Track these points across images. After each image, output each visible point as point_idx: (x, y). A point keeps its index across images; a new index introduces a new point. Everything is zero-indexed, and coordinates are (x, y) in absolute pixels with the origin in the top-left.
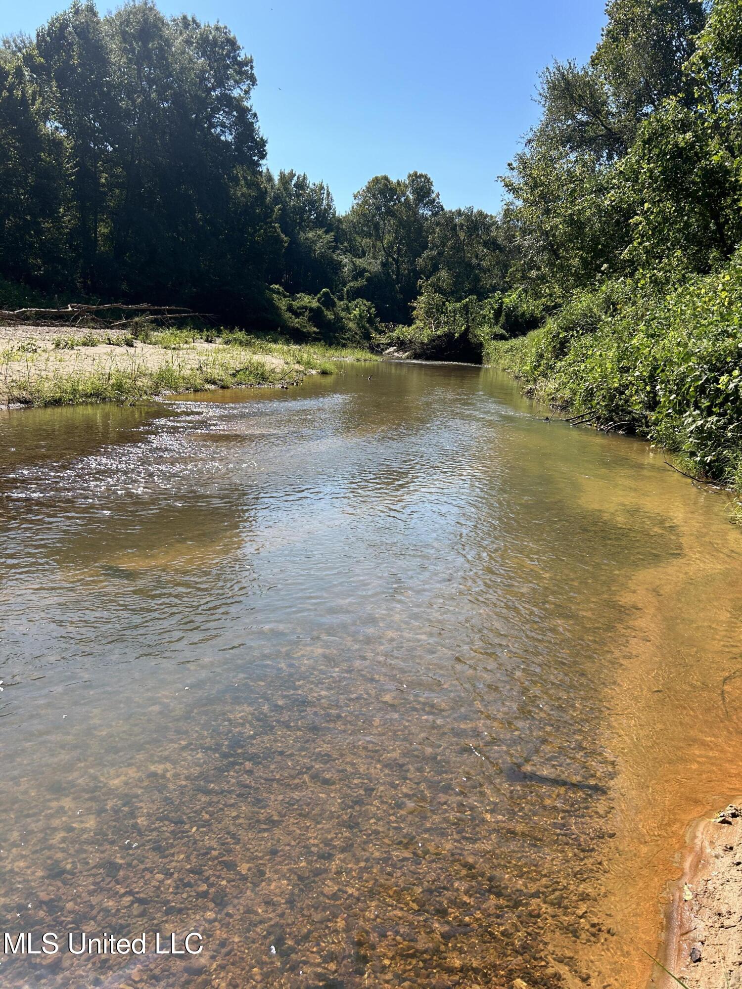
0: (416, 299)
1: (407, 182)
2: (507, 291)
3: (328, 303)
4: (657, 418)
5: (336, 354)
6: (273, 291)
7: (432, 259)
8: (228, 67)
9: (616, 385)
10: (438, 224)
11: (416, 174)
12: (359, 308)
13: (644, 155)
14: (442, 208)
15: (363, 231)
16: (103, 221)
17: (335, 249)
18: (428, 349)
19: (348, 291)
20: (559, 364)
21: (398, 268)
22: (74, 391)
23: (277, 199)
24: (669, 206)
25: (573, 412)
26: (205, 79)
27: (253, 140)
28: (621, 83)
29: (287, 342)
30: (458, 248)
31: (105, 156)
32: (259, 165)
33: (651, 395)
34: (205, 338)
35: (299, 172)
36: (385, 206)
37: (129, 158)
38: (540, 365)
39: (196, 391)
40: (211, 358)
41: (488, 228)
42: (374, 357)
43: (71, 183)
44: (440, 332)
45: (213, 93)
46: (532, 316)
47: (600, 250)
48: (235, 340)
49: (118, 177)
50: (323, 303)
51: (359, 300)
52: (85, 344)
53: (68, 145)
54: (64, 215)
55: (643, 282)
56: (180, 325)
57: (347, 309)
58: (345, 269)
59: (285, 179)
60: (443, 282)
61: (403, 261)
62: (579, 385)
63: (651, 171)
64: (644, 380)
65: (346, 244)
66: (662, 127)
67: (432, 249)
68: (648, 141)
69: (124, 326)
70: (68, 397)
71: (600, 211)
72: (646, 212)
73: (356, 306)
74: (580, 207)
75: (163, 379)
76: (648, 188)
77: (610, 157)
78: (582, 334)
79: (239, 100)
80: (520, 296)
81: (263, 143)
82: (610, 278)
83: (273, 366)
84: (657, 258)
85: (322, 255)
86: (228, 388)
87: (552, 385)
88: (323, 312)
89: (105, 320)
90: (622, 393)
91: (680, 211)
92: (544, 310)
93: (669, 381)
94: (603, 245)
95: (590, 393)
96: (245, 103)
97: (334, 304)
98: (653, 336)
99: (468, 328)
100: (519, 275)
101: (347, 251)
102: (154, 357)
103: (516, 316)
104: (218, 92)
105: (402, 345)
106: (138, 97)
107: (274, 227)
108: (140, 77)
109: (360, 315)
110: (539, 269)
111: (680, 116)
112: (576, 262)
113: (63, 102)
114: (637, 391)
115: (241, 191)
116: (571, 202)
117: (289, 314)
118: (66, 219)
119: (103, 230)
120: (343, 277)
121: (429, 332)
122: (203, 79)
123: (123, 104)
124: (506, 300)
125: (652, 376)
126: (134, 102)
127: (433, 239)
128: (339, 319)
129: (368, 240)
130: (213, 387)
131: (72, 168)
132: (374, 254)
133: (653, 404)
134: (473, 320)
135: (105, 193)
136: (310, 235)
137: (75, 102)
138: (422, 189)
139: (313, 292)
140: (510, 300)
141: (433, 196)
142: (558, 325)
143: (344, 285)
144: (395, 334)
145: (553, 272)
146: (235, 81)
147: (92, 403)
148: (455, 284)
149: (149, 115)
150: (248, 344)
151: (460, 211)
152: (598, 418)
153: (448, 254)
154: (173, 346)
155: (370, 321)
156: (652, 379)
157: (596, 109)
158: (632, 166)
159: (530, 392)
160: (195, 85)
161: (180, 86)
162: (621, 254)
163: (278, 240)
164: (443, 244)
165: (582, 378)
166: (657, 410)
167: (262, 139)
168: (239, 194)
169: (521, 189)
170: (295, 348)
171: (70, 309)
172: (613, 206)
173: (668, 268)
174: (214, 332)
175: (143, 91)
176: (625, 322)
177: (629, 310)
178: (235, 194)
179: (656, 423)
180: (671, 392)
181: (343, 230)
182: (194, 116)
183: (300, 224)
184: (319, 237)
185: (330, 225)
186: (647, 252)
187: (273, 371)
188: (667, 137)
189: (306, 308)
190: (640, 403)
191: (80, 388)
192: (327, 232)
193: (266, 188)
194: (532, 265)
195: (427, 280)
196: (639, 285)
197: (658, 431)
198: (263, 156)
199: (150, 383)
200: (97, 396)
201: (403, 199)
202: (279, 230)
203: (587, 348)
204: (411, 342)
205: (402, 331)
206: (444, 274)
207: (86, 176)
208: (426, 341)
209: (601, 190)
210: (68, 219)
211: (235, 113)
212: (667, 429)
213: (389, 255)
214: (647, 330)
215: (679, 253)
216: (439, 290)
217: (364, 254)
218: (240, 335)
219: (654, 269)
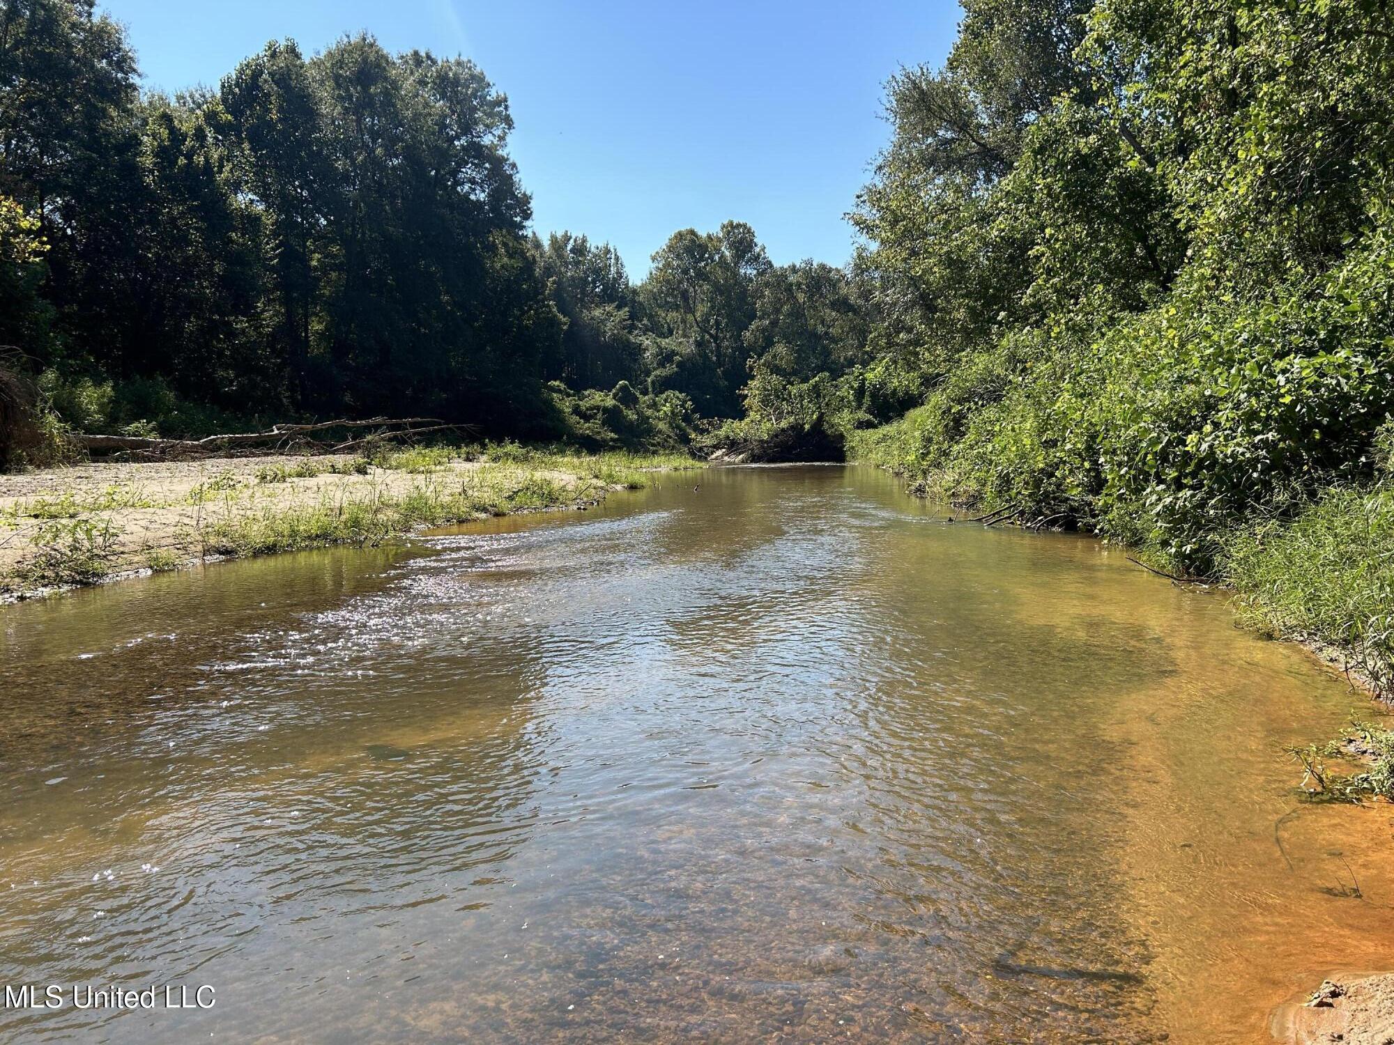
0: (746, 385)
1: (721, 235)
2: (868, 364)
3: (627, 399)
4: (1106, 503)
5: (645, 464)
6: (553, 389)
7: (763, 331)
8: (475, 109)
9: (1041, 466)
10: (767, 284)
11: (731, 224)
12: (671, 402)
13: (1037, 168)
14: (770, 264)
15: (667, 303)
16: (317, 315)
17: (632, 328)
18: (770, 448)
19: (653, 382)
20: (956, 448)
21: (718, 346)
22: (294, 533)
23: (549, 271)
24: (1079, 231)
25: (984, 509)
26: (446, 127)
27: (514, 196)
28: (991, 88)
29: (578, 453)
30: (797, 313)
31: (317, 232)
32: (523, 227)
33: (1093, 474)
34: (463, 456)
35: (576, 233)
36: (694, 268)
37: (349, 231)
38: (929, 453)
39: (461, 522)
40: (476, 480)
41: (834, 285)
42: (698, 464)
43: (273, 269)
44: (784, 424)
45: (456, 143)
46: (907, 393)
47: (993, 295)
48: (507, 455)
49: (334, 256)
50: (619, 400)
51: (670, 393)
52: (300, 475)
53: (269, 221)
54: (263, 311)
55: (1056, 330)
56: (429, 441)
57: (654, 406)
58: (648, 354)
59: (558, 245)
60: (781, 360)
61: (725, 337)
62: (988, 472)
63: (1049, 187)
64: (1080, 455)
65: (645, 321)
66: (1056, 131)
67: (761, 318)
68: (1041, 151)
69: (351, 450)
70: (286, 541)
71: (986, 245)
72: (1049, 241)
73: (666, 401)
74: (959, 242)
75: (414, 509)
76: (1047, 209)
77: (988, 180)
78: (983, 406)
79: (493, 148)
80: (887, 369)
81: (526, 199)
82: (1011, 329)
83: (562, 483)
84: (1072, 297)
85: (615, 338)
86: (504, 515)
87: (949, 477)
88: (621, 411)
89: (324, 442)
90: (1052, 475)
91: (1094, 234)
92: (922, 384)
93: (1115, 450)
94: (995, 288)
95: (1006, 481)
96: (500, 152)
97: (636, 400)
98: (1082, 396)
99: (821, 416)
100: (883, 342)
101: (647, 330)
102: (398, 483)
103: (885, 396)
104: (463, 141)
105: (733, 445)
106: (359, 154)
107: (548, 306)
108: (360, 130)
109: (672, 412)
110: (910, 330)
111: (1077, 116)
112: (961, 314)
113: (259, 169)
114: (1071, 471)
115: (502, 260)
116: (946, 237)
117: (576, 418)
118: (267, 314)
119: (316, 326)
120: (645, 365)
121: (769, 425)
122: (443, 126)
123: (339, 165)
124: (870, 376)
125: (1089, 448)
126: (353, 160)
127: (763, 304)
128: (644, 419)
129: (674, 314)
130: (483, 516)
131: (273, 249)
132: (684, 330)
133: (1097, 484)
134: (827, 404)
135: (318, 279)
136: (597, 313)
137: (276, 167)
138: (741, 242)
139: (605, 386)
140: (874, 375)
141: (757, 250)
142: (948, 397)
143: (648, 374)
144: (722, 433)
145: (932, 329)
146: (487, 126)
147: (318, 548)
148: (798, 361)
149: (374, 175)
150: (526, 459)
151: (794, 266)
152: (1022, 513)
153: (785, 323)
154: (422, 469)
155: (687, 418)
156: (1091, 451)
157: (963, 122)
158: (1022, 182)
159: (920, 490)
160: (433, 134)
161: (413, 137)
162: (1021, 299)
163: (553, 322)
164: (777, 311)
165: (991, 461)
166: (1104, 492)
167: (525, 195)
168: (498, 266)
169: (877, 227)
170: (588, 460)
171: (276, 432)
172: (1002, 238)
173: (1088, 309)
174: (476, 447)
175: (365, 145)
176: (1040, 382)
177: (1042, 367)
178: (492, 267)
179: (1106, 510)
180: (1120, 465)
181: (640, 303)
182: (433, 173)
183: (582, 300)
184: (610, 314)
185: (623, 298)
186: (1057, 291)
187: (563, 489)
188: (1064, 144)
189: (598, 408)
190: (1078, 486)
191: (302, 528)
192: (619, 308)
193: (534, 257)
194: (899, 327)
195: (759, 358)
196: (1053, 335)
197: (1109, 521)
198: (527, 215)
199: (396, 516)
200: (325, 538)
201: (717, 257)
202: (555, 310)
203: (992, 423)
204: (745, 440)
205: (732, 428)
206: (781, 349)
207: (292, 258)
208: (765, 437)
209: (985, 218)
210: (270, 315)
211: (487, 165)
212: (1121, 517)
213: (704, 330)
214: (1073, 389)
215: (1100, 287)
216: (776, 370)
217: (671, 332)
218: (512, 448)
219: (1069, 311)
